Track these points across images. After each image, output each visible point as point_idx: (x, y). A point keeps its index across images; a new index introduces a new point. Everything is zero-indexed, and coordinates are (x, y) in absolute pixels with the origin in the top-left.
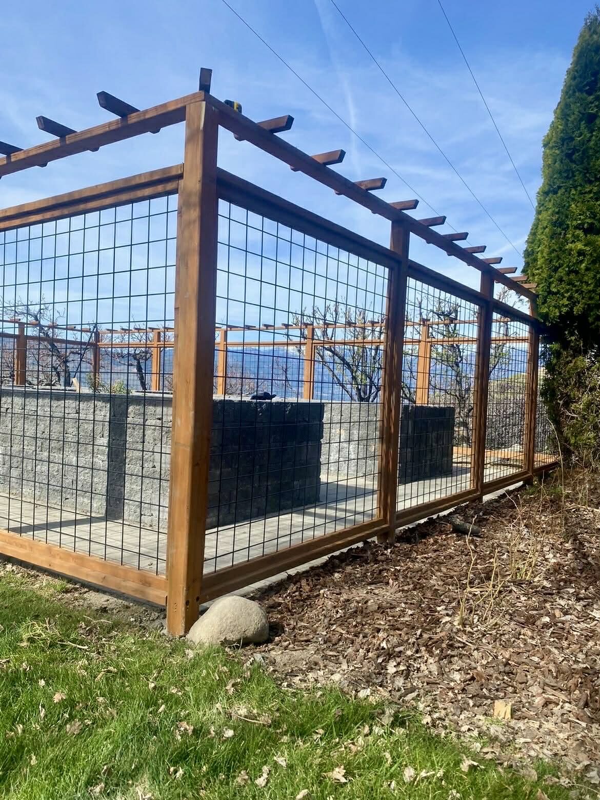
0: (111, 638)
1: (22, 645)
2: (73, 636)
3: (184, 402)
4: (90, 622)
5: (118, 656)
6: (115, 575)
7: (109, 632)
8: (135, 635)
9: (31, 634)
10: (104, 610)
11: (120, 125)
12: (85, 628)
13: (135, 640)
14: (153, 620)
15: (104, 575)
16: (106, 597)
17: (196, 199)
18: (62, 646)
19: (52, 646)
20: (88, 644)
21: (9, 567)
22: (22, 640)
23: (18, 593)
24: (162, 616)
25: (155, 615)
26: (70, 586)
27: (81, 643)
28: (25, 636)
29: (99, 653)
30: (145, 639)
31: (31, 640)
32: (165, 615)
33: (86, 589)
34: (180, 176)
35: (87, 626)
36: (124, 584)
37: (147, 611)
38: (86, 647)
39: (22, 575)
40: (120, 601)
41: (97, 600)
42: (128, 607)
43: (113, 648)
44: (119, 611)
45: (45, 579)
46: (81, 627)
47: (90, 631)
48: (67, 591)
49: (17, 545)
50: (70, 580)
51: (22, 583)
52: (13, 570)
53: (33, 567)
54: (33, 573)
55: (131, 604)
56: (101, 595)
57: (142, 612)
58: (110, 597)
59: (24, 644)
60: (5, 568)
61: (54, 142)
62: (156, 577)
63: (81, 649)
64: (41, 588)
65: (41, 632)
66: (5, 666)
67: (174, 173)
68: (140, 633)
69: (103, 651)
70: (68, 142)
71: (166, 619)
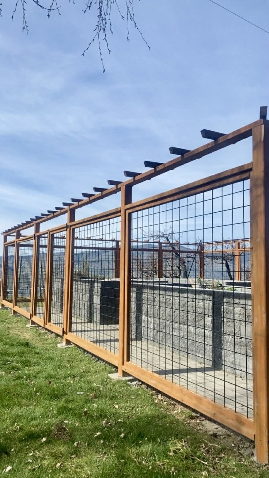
0: (221, 458)
1: (170, 454)
2: (198, 454)
3: (259, 307)
4: (207, 444)
5: (226, 473)
6: (221, 414)
7: (219, 454)
8: (236, 459)
9: (175, 448)
10: (215, 435)
11: (213, 145)
12: (205, 448)
13: (236, 463)
14: (247, 448)
15: (214, 412)
16: (216, 426)
17: (260, 182)
18: (193, 459)
19: (186, 458)
20: (207, 460)
21: (160, 396)
22: (170, 451)
23: (166, 417)
24: (252, 446)
25: (247, 444)
26: (194, 414)
27: (203, 459)
28: (172, 449)
29: (214, 468)
30: (242, 463)
31: (175, 452)
32: (255, 446)
33: (203, 418)
34: (251, 170)
35: (206, 447)
36: (227, 420)
37: (242, 440)
38: (206, 463)
39: (167, 404)
40: (225, 430)
41: (211, 427)
42: (230, 436)
43: (222, 466)
44: (224, 438)
45: (180, 408)
46: (202, 447)
47: (208, 451)
48: (192, 418)
49: (164, 384)
50: (194, 411)
51: (167, 408)
52: (162, 399)
53: (173, 399)
54: (173, 402)
55: (232, 434)
56: (213, 424)
57: (239, 441)
58: (218, 426)
59: (171, 454)
60: (157, 396)
61: (178, 158)
62: (247, 419)
63: (203, 463)
64: (177, 414)
65: (180, 448)
66: (162, 467)
67: (246, 168)
68: (239, 457)
69: (217, 468)
70: (185, 157)
71: (255, 449)
